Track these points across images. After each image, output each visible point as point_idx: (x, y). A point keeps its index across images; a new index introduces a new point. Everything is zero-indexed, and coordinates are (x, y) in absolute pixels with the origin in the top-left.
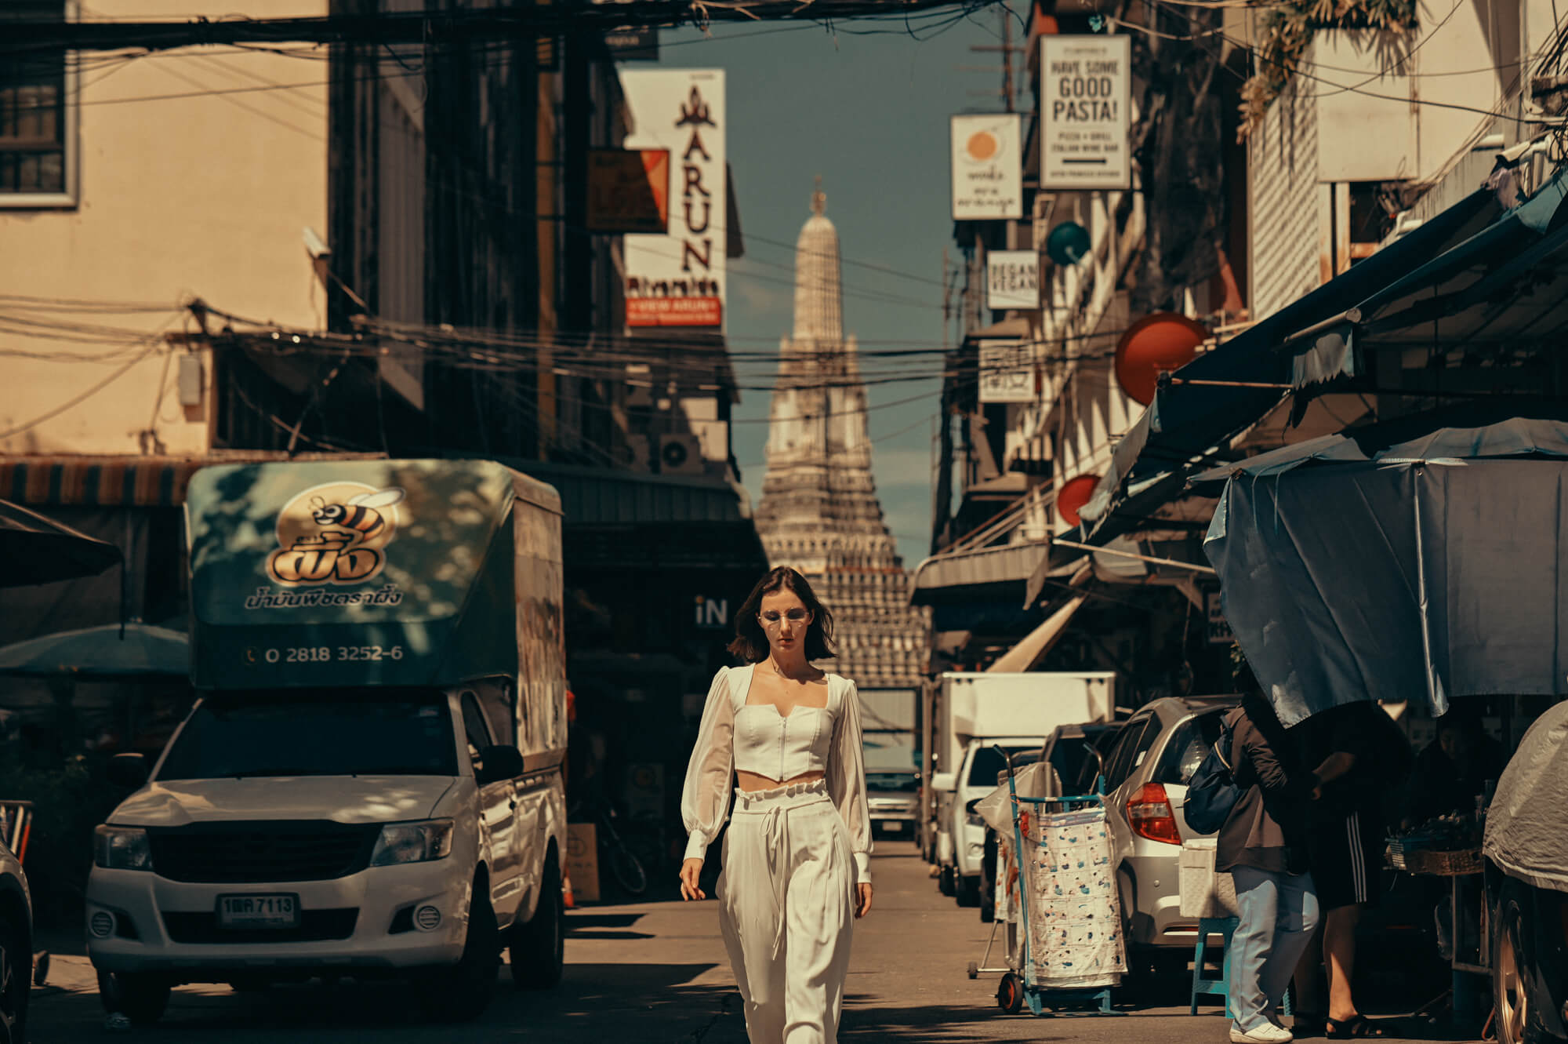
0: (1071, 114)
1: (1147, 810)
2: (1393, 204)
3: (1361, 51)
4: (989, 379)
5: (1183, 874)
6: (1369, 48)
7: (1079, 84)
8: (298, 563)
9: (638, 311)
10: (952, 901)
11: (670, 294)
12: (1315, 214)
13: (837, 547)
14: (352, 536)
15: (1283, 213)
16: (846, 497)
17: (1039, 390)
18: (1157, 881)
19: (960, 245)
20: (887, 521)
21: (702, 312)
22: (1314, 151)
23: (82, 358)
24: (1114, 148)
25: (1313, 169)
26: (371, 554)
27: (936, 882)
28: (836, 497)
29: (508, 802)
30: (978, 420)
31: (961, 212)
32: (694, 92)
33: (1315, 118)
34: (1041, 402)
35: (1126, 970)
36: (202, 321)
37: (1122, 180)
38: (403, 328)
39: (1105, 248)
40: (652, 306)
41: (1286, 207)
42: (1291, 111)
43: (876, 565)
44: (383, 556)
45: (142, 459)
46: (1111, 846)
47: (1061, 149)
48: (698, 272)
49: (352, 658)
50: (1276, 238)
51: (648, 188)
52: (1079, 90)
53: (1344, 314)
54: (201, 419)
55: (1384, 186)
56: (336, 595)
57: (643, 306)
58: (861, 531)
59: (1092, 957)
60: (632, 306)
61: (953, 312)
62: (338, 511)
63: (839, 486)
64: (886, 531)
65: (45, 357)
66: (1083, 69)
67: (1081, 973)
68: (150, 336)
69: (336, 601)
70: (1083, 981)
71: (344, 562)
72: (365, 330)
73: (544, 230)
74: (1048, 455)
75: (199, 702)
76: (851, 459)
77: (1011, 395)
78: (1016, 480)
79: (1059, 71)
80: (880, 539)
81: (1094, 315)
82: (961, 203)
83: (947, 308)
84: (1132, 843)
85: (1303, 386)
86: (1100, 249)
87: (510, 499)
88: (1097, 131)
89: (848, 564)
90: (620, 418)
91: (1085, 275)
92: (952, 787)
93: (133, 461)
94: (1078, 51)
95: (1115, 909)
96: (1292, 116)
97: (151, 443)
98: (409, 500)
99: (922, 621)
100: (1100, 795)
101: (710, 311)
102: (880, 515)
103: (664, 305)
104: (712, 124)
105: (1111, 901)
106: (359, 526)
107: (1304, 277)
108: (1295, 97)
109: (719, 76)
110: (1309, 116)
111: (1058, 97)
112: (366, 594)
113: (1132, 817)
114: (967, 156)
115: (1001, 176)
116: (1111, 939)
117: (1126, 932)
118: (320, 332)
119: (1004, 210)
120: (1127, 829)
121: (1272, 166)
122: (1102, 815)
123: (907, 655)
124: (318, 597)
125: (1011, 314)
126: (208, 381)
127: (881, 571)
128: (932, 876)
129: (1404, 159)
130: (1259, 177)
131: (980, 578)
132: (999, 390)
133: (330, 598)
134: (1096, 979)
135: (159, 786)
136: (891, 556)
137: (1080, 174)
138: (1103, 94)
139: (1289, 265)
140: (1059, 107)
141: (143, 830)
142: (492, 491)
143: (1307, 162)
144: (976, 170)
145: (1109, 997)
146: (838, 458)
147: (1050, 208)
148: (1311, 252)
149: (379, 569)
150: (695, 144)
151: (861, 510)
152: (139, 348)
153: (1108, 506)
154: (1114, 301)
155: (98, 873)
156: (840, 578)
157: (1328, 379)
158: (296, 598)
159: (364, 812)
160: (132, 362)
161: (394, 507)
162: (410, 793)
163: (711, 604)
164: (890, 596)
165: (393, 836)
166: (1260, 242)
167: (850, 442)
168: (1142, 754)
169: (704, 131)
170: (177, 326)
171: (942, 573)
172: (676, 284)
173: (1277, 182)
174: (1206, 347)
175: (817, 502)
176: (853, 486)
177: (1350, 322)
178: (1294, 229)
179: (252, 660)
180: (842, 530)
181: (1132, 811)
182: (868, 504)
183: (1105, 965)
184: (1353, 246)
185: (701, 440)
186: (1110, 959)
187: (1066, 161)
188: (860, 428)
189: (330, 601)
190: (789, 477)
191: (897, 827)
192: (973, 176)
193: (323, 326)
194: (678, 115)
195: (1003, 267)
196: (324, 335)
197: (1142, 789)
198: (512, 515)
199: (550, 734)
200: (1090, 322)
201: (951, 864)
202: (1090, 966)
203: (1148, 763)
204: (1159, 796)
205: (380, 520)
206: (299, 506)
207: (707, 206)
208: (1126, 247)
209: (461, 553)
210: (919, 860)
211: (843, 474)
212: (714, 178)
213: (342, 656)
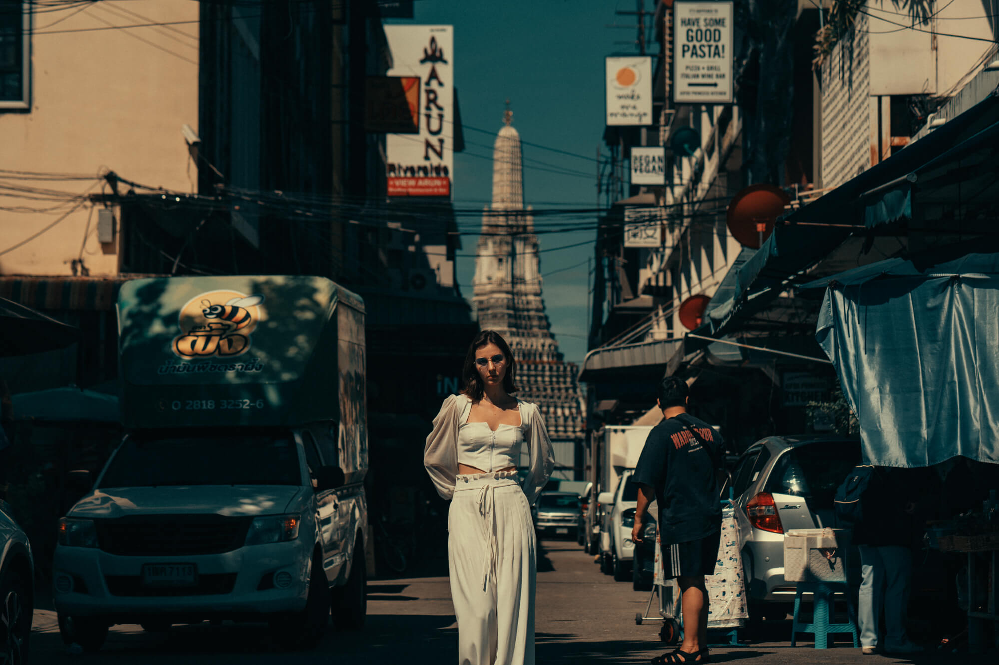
0: (694, 54)
1: (761, 510)
2: (920, 111)
3: (899, 9)
4: (631, 233)
5: (787, 553)
6: (904, 7)
7: (699, 33)
8: (193, 344)
9: (394, 186)
10: (611, 578)
11: (416, 175)
12: (867, 117)
13: (519, 347)
14: (229, 326)
15: (844, 116)
16: (526, 313)
17: (663, 241)
18: (768, 558)
19: (608, 144)
20: (553, 330)
21: (437, 187)
22: (867, 75)
23: (35, 211)
24: (723, 76)
25: (866, 87)
26: (243, 339)
27: (599, 565)
28: (518, 313)
29: (332, 504)
30: (621, 260)
31: (612, 121)
32: (433, 40)
33: (867, 53)
34: (664, 247)
35: (748, 616)
36: (114, 187)
37: (728, 98)
38: (249, 193)
39: (711, 143)
40: (403, 183)
41: (846, 113)
42: (850, 49)
43: (545, 359)
44: (250, 340)
45: (74, 278)
46: (738, 533)
47: (687, 76)
48: (435, 161)
49: (229, 407)
50: (839, 133)
51: (405, 103)
52: (699, 38)
53: (905, 177)
54: (113, 253)
55: (914, 98)
56: (219, 365)
57: (397, 183)
58: (535, 336)
59: (725, 607)
60: (391, 183)
61: (604, 188)
62: (220, 309)
63: (521, 306)
64: (552, 336)
65: (10, 209)
66: (702, 23)
67: (718, 618)
68: (80, 197)
69: (219, 369)
70: (720, 624)
71: (224, 343)
72: (224, 193)
73: (336, 130)
74: (669, 283)
75: (127, 436)
76: (530, 288)
77: (646, 242)
78: (646, 300)
79: (686, 25)
80: (549, 341)
81: (703, 190)
82: (612, 115)
83: (600, 185)
84: (751, 532)
85: (873, 226)
86: (708, 146)
87: (335, 302)
88: (710, 65)
89: (527, 358)
90: (382, 257)
91: (697, 163)
92: (612, 501)
93: (69, 279)
94: (699, 11)
95: (741, 576)
96: (851, 53)
97: (79, 268)
98: (265, 303)
99: (576, 396)
100: (730, 500)
101: (442, 186)
102: (549, 326)
103: (412, 183)
104: (445, 62)
105: (738, 570)
106: (234, 319)
107: (859, 160)
108: (853, 40)
109: (449, 29)
110: (864, 52)
111: (686, 42)
112: (238, 366)
113: (751, 515)
114: (616, 84)
115: (638, 97)
116: (738, 595)
117: (747, 591)
118: (193, 194)
119: (640, 120)
120: (749, 522)
121: (836, 86)
122: (732, 513)
123: (566, 419)
124: (207, 366)
125: (643, 189)
126: (118, 227)
127: (549, 363)
128: (596, 562)
129: (927, 80)
130: (827, 94)
131: (628, 363)
132: (637, 239)
133: (215, 367)
134: (728, 622)
135: (100, 492)
136: (555, 353)
137: (700, 93)
138: (715, 41)
139: (849, 151)
140: (686, 48)
141: (92, 521)
142: (322, 298)
143: (862, 82)
144: (622, 93)
145: (736, 634)
146: (521, 287)
147: (672, 118)
148: (865, 142)
149: (246, 350)
150: (433, 75)
151: (535, 323)
152: (72, 204)
153: (732, 309)
154: (718, 179)
155: (62, 549)
156: (522, 367)
157: (893, 221)
158: (192, 366)
159: (238, 509)
160: (68, 213)
161: (257, 307)
162: (270, 497)
163: (447, 380)
164: (555, 379)
165: (260, 525)
166: (827, 136)
167: (528, 277)
168: (757, 474)
169: (439, 67)
170: (98, 190)
171: (602, 359)
172: (420, 168)
173: (839, 98)
174: (792, 205)
175: (506, 317)
176: (530, 307)
177: (910, 182)
178: (852, 127)
179: (163, 408)
180: (523, 335)
181: (751, 511)
182: (540, 318)
183: (734, 613)
184: (892, 138)
185: (436, 272)
186: (738, 609)
187: (690, 85)
188: (535, 268)
189: (214, 370)
190: (488, 300)
191: (565, 531)
192: (620, 97)
193: (196, 191)
194: (422, 56)
195: (641, 157)
196: (196, 197)
197: (756, 497)
198: (336, 313)
199: (358, 460)
200: (700, 194)
201: (610, 553)
202: (724, 614)
203: (761, 479)
204: (769, 501)
205: (248, 315)
206: (193, 307)
207: (441, 117)
208: (726, 144)
209: (301, 339)
210: (583, 552)
211: (524, 298)
212: (445, 97)
213: (224, 406)
